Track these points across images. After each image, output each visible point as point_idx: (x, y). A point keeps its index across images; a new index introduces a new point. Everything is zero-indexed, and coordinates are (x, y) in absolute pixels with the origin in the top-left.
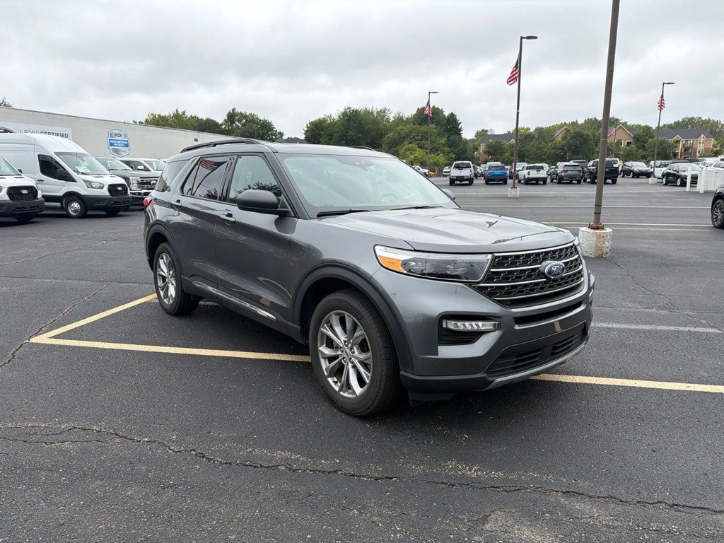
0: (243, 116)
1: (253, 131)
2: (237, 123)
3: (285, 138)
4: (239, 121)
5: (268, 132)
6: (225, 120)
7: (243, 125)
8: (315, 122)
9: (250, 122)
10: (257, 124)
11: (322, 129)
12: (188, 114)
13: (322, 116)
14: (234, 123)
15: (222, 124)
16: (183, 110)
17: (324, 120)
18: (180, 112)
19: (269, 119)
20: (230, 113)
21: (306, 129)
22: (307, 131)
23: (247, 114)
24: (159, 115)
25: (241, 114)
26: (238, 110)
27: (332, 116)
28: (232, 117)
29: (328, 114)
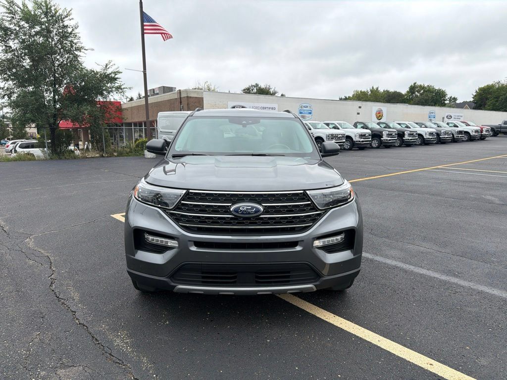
0: (422, 87)
1: (428, 98)
2: (416, 93)
3: (458, 102)
4: (418, 92)
5: (441, 98)
6: (408, 92)
7: (421, 94)
8: (483, 88)
9: (426, 91)
10: (433, 92)
11: (490, 93)
12: (381, 90)
13: (490, 83)
14: (414, 93)
15: (405, 95)
16: (377, 87)
17: (493, 86)
18: (375, 88)
19: (443, 89)
20: (411, 86)
21: (475, 94)
22: (475, 96)
23: (426, 86)
24: (361, 91)
25: (421, 86)
26: (418, 83)
27: (501, 82)
28: (413, 89)
29: (497, 81)
